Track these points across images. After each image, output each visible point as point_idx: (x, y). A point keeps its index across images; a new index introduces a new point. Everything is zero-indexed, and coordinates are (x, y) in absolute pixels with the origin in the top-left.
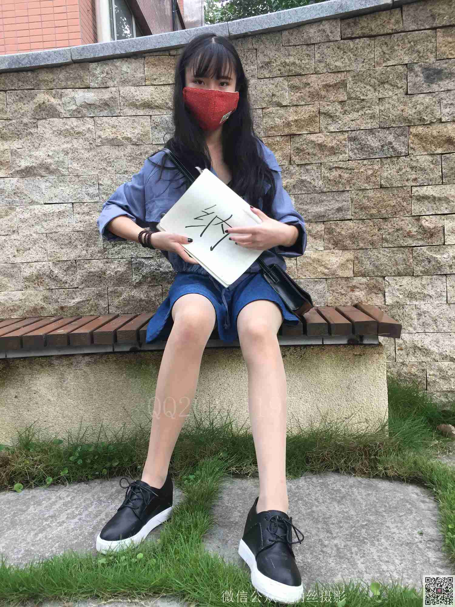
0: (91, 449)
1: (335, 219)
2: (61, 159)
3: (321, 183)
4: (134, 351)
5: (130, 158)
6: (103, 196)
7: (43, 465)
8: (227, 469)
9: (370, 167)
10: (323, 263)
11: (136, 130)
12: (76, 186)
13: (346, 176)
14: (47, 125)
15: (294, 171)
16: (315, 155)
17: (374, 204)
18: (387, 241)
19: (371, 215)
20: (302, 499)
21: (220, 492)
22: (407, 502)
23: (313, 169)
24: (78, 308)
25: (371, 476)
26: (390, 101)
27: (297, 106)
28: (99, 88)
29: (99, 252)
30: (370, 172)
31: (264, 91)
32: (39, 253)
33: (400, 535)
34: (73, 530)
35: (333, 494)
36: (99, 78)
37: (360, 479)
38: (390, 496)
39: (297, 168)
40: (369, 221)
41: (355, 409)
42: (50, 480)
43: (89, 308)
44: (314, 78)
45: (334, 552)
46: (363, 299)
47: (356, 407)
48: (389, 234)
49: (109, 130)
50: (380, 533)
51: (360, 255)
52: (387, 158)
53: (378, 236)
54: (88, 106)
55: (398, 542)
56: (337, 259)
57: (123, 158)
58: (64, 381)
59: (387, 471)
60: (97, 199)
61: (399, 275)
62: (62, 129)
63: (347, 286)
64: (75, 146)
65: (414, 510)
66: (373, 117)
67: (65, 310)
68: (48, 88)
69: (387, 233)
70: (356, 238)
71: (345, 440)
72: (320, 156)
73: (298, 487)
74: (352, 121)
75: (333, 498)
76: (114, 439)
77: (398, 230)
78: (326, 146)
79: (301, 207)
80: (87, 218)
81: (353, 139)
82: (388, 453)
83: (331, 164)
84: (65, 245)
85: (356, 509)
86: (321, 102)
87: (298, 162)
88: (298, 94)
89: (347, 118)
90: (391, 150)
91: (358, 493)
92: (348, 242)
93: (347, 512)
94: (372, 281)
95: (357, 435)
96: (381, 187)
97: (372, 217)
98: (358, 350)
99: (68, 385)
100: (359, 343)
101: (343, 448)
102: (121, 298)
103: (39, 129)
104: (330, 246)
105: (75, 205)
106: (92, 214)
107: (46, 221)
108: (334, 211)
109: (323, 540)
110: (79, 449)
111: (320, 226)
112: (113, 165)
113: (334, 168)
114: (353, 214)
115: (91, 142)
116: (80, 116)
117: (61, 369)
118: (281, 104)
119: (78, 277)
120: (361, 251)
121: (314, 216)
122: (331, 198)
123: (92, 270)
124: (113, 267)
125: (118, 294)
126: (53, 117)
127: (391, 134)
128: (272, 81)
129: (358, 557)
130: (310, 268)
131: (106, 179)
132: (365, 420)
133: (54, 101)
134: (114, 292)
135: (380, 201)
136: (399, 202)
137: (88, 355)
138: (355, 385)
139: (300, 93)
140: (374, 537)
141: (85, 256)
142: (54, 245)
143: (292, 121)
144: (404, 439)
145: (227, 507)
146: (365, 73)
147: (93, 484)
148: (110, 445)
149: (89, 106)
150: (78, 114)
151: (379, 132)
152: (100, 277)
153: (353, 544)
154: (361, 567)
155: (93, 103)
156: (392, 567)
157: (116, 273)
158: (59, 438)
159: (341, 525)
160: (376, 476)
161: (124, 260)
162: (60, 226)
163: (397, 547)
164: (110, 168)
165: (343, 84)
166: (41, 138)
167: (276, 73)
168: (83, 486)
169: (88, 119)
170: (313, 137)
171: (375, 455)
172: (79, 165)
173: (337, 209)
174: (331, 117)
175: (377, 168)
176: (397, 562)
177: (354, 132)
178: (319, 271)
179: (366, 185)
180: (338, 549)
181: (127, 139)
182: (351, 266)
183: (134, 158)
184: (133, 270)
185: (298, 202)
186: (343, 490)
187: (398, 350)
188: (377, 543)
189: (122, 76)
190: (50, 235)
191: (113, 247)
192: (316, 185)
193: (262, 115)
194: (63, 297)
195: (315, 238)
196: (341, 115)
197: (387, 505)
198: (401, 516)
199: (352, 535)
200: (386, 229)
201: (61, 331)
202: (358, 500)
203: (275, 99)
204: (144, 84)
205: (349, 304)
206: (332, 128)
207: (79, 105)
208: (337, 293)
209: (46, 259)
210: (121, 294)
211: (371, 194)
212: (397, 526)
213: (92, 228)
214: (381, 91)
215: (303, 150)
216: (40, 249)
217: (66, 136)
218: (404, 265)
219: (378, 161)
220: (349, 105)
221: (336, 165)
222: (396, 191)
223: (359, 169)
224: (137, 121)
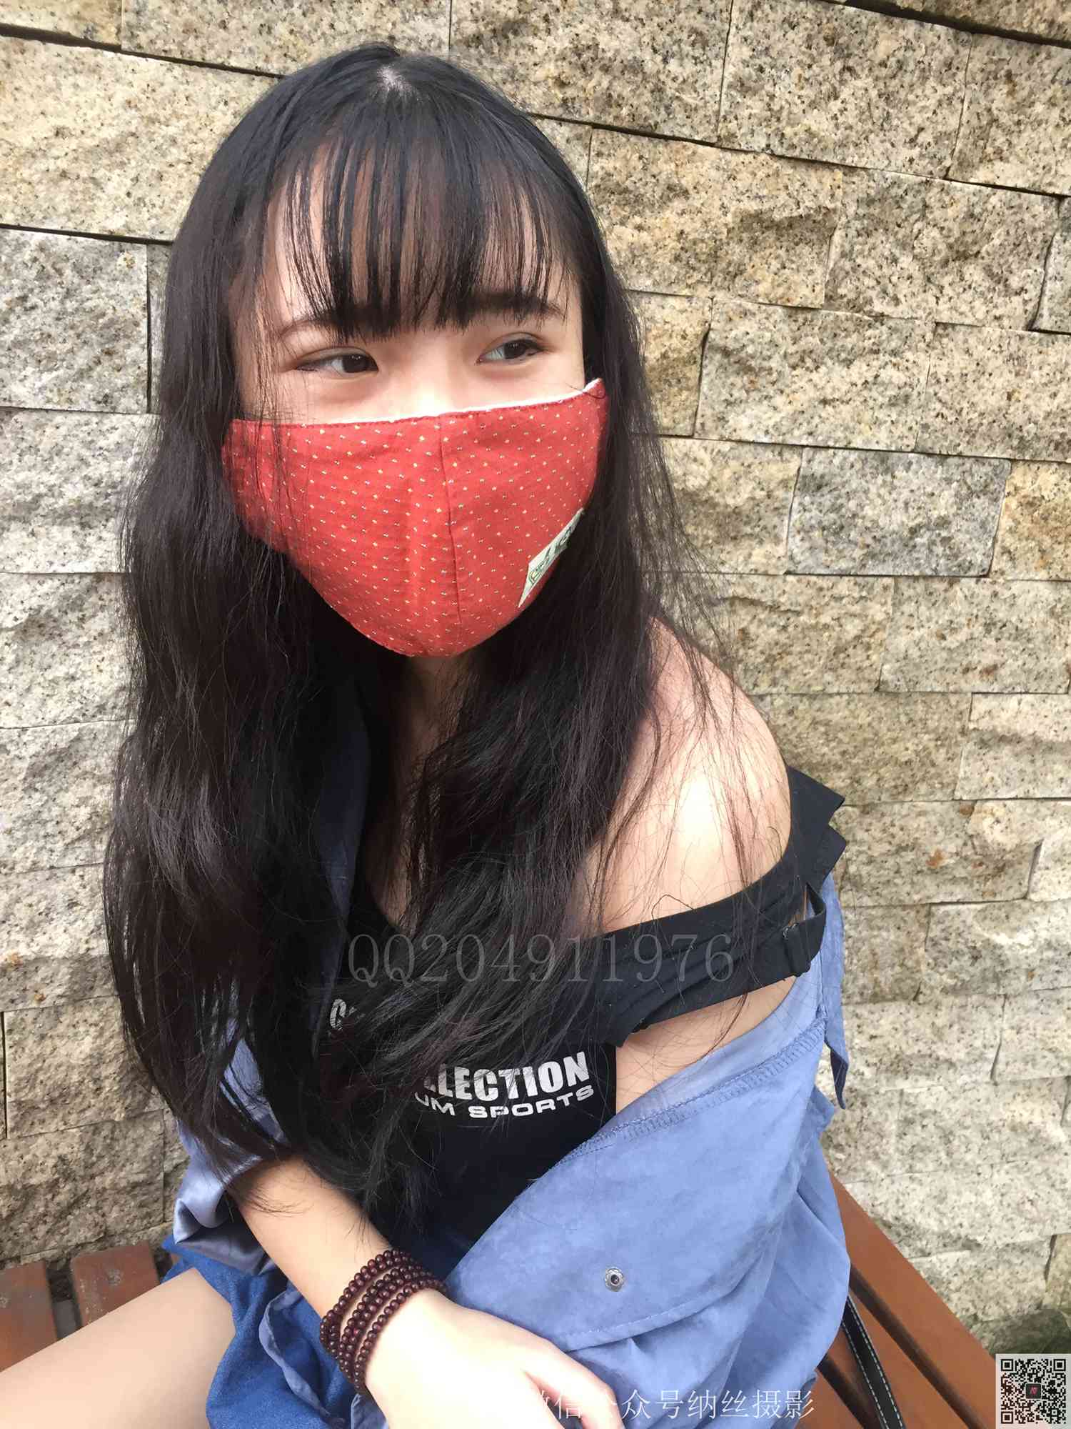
9: (856, 608)
13: (765, 635)
17: (844, 753)
26: (973, 341)
30: (852, 628)
44: (707, 164)
48: (871, 861)
52: (916, 578)
61: (875, 998)
66: (900, 400)
69: (863, 858)
74: (825, 402)
77: (901, 849)
78: (715, 505)
81: (812, 485)
86: (720, 296)
89: (806, 386)
90: (939, 549)
96: (880, 688)
127: (949, 481)
135: (865, 740)
136: (925, 749)
146: (909, 198)
165: (819, 228)
174: (748, 371)
175: (880, 617)
177: (821, 455)
179: (829, 677)
196: (788, 371)
200: (862, 842)
206: (744, 422)
211: (837, 712)
214: (948, 291)
219: (886, 588)
220: (823, 329)
221: (740, 591)
222: (920, 707)
223: (817, 615)
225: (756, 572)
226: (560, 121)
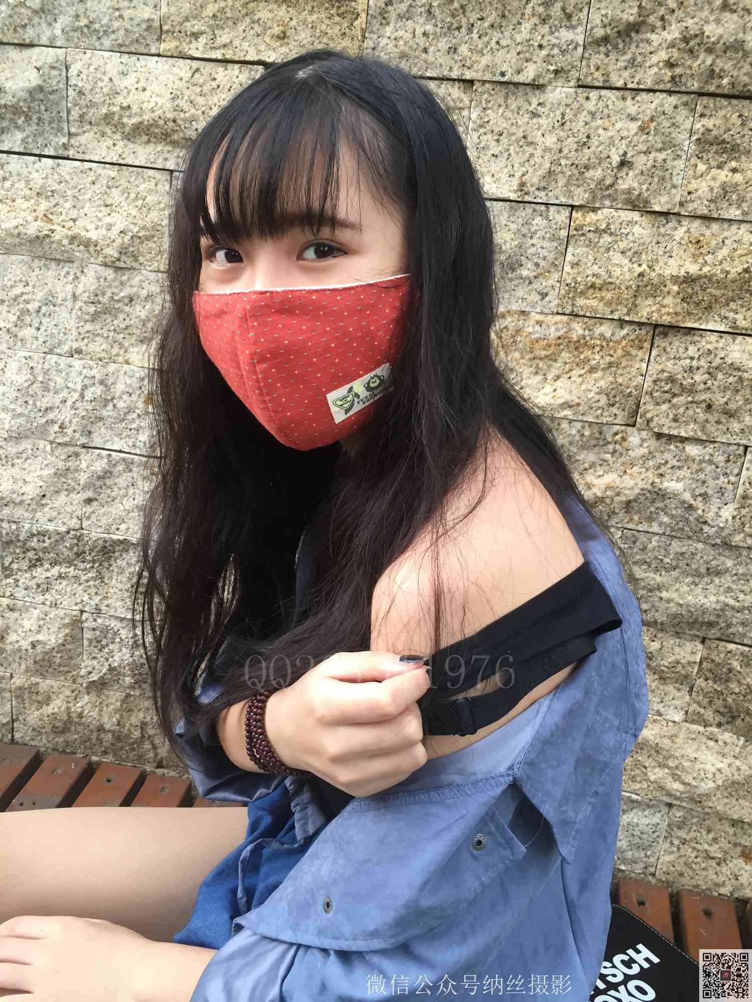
3: (728, 512)
5: (92, 309)
10: (672, 763)
11: (117, 218)
15: (641, 451)
16: (731, 415)
23: (710, 462)
27: (706, 219)
49: (25, 205)
56: (723, 763)
57: (70, 304)
63: (732, 839)
87: (663, 424)
88: (724, 175)
102: (47, 711)
104: (709, 715)
112: (36, 324)
118: (648, 203)
121: (675, 616)
124: (27, 625)
125: (39, 699)
128: (631, 107)
134: (29, 690)
139: (734, 171)
157: (34, 645)
161: (61, 612)
164: (28, 332)
170: (738, 350)
178: (652, 778)
181: (86, 243)
183: (107, 311)
191: (33, 567)
192: (709, 516)
195: (664, 680)
203: (629, 181)
204: (154, 50)
208: (695, 849)
210: (48, 700)
215: (690, 390)
224: (122, 182)
226: (670, 92)
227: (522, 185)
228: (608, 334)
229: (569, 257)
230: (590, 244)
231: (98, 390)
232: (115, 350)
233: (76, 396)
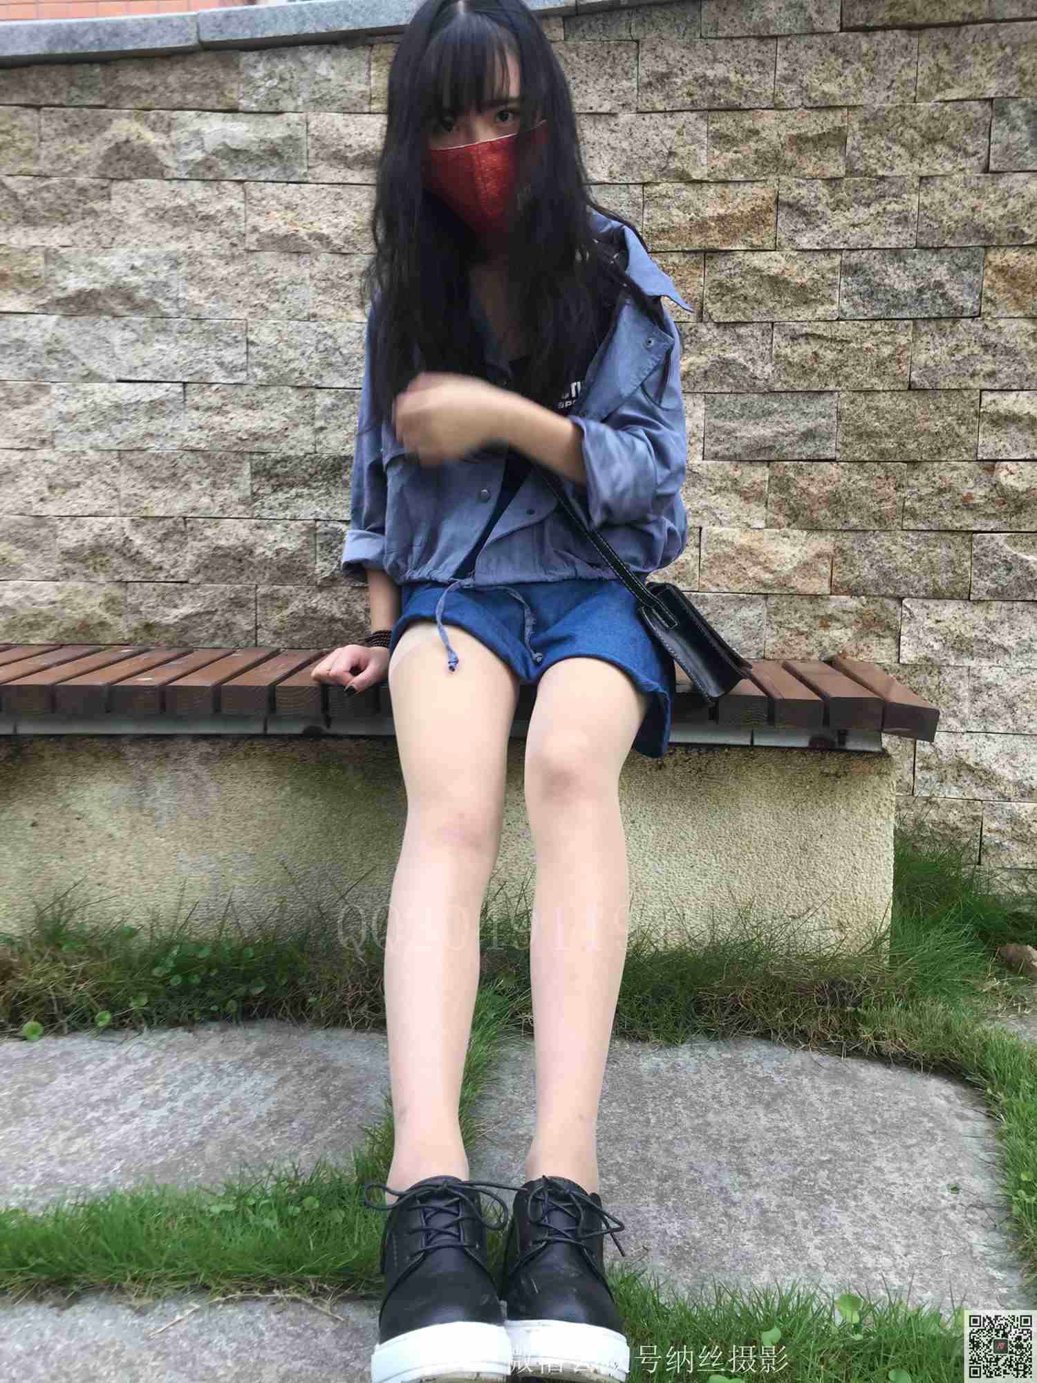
0: (204, 954)
1: (796, 457)
2: (162, 277)
3: (769, 369)
4: (313, 735)
5: (323, 284)
6: (256, 370)
7: (91, 983)
8: (512, 1016)
9: (888, 339)
10: (762, 559)
11: (341, 219)
12: (194, 345)
13: (830, 356)
14: (132, 196)
15: (709, 337)
16: (760, 302)
17: (891, 427)
18: (914, 515)
19: (882, 453)
20: (683, 1094)
21: (496, 1067)
22: (925, 1115)
23: (752, 336)
24: (185, 630)
25: (844, 1051)
26: (946, 184)
27: (724, 182)
28: (260, 112)
29: (242, 501)
30: (886, 351)
31: (651, 143)
32: (101, 497)
33: (906, 1190)
34: (155, 1133)
35: (755, 1087)
36: (261, 90)
37: (816, 1056)
38: (884, 1099)
39: (715, 331)
40: (876, 465)
41: (815, 897)
42: (105, 1018)
43: (212, 631)
44: (769, 118)
45: (754, 1220)
46: (850, 648)
47: (818, 894)
48: (920, 499)
49: (277, 215)
50: (861, 1182)
51: (848, 544)
52: (929, 319)
53: (895, 503)
54: (232, 155)
55: (901, 1204)
56: (795, 551)
57: (308, 282)
58: (147, 796)
59: (881, 1043)
60: (242, 377)
61: (937, 595)
62: (169, 205)
63: (812, 613)
64: (197, 249)
65: (940, 1135)
66: (902, 220)
67: (154, 631)
68: (140, 106)
69: (915, 496)
70: (843, 505)
71: (788, 967)
72: (771, 305)
73: (674, 1067)
74: (854, 226)
75: (754, 1096)
76: (257, 934)
77: (941, 491)
78: (788, 283)
79: (719, 423)
80: (217, 419)
81: (850, 270)
82: (884, 1003)
83: (797, 326)
84: (163, 480)
85: (807, 1125)
86: (783, 178)
87: (719, 316)
88: (731, 155)
89: (840, 220)
90: (940, 301)
91: (813, 1087)
92: (823, 512)
93: (784, 1131)
94: (872, 607)
95: (817, 956)
96: (911, 387)
97: (883, 457)
98: (832, 764)
99: (156, 805)
100: (837, 746)
101: (783, 984)
102: (286, 612)
103: (113, 202)
104: (781, 519)
105: (189, 387)
106: (228, 412)
107: (119, 422)
108: (795, 439)
109: (729, 1188)
110: (175, 952)
111: (760, 471)
112: (282, 299)
113: (802, 335)
114: (840, 446)
115: (235, 240)
116: (211, 177)
117: (143, 767)
118: (688, 175)
119: (190, 557)
120: (852, 536)
121: (747, 447)
122: (791, 406)
123: (223, 542)
124: (271, 538)
125: (280, 603)
126: (146, 175)
127: (942, 262)
128: (670, 122)
129: (809, 1232)
130: (730, 567)
131: (266, 331)
132: (836, 924)
133: (152, 138)
134: (271, 597)
135: (905, 420)
136: (949, 425)
137: (205, 737)
138: (821, 844)
139: (736, 152)
140: (847, 1191)
141: (208, 508)
142: (135, 479)
143: (711, 218)
144: (925, 971)
145: (511, 1101)
146: (892, 116)
147: (202, 1033)
148: (246, 946)
149: (234, 154)
150: (205, 172)
151: (914, 256)
152: (240, 561)
153: (798, 1202)
154: (817, 1256)
155: (242, 146)
156: (886, 1261)
157: (278, 553)
158: (131, 923)
159: (772, 1158)
160: (856, 1053)
161: (299, 523)
162: (152, 435)
163: (899, 1215)
164: (276, 306)
165: (838, 138)
166: (117, 224)
167: (681, 100)
168: (181, 1035)
169: (230, 186)
170: (757, 260)
171: (855, 1005)
172: (204, 294)
173: (803, 434)
174: (805, 214)
175: (904, 342)
176: (899, 1249)
177: (855, 254)
178: (751, 575)
179: (875, 380)
180: (764, 1212)
181: (321, 238)
182: (825, 570)
183: (333, 286)
184: (318, 548)
185: (713, 412)
186: (777, 1079)
187: (922, 768)
188: (853, 1203)
189: (316, 88)
190: (128, 455)
191: (275, 491)
192: (758, 373)
193: (640, 200)
194: (152, 601)
195: (746, 499)
196: (829, 212)
197: (879, 1120)
198: (909, 1147)
199: (795, 1182)
200: (913, 487)
201: (144, 680)
202: (811, 1104)
203: (675, 164)
204: (366, 109)
205: (815, 657)
206: (804, 241)
207: (210, 150)
208: (789, 629)
209: (114, 511)
210: (287, 603)
211: (884, 402)
212: (900, 1169)
213: (226, 443)
214: (927, 160)
215: (731, 290)
216: (103, 487)
217: (175, 225)
218: (950, 574)
219: (907, 326)
220: (848, 188)
221: (809, 330)
222: (944, 399)
223: (862, 343)
224: (345, 196)
225: (819, 320)
226: (692, 111)
227: (611, 173)
228: (677, 261)
229: (646, 215)
230: (658, 205)
231: (329, 343)
232: (340, 313)
233: (312, 349)
